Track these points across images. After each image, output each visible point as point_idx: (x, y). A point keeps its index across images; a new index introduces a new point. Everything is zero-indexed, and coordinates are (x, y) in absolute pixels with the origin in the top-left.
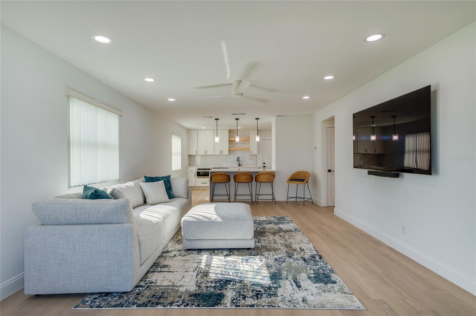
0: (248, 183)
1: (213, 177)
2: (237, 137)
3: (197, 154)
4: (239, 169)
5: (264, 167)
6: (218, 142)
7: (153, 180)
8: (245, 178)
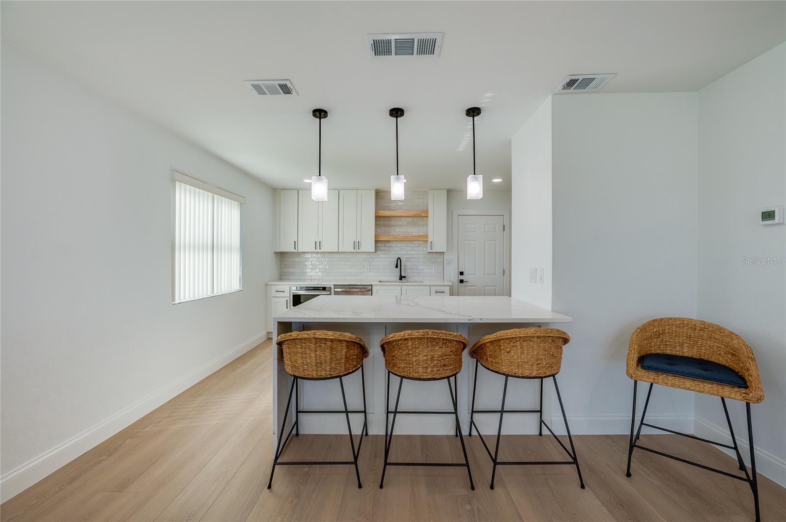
0: (449, 378)
1: (284, 347)
2: (398, 179)
3: (296, 251)
5: (462, 281)
8: (433, 357)
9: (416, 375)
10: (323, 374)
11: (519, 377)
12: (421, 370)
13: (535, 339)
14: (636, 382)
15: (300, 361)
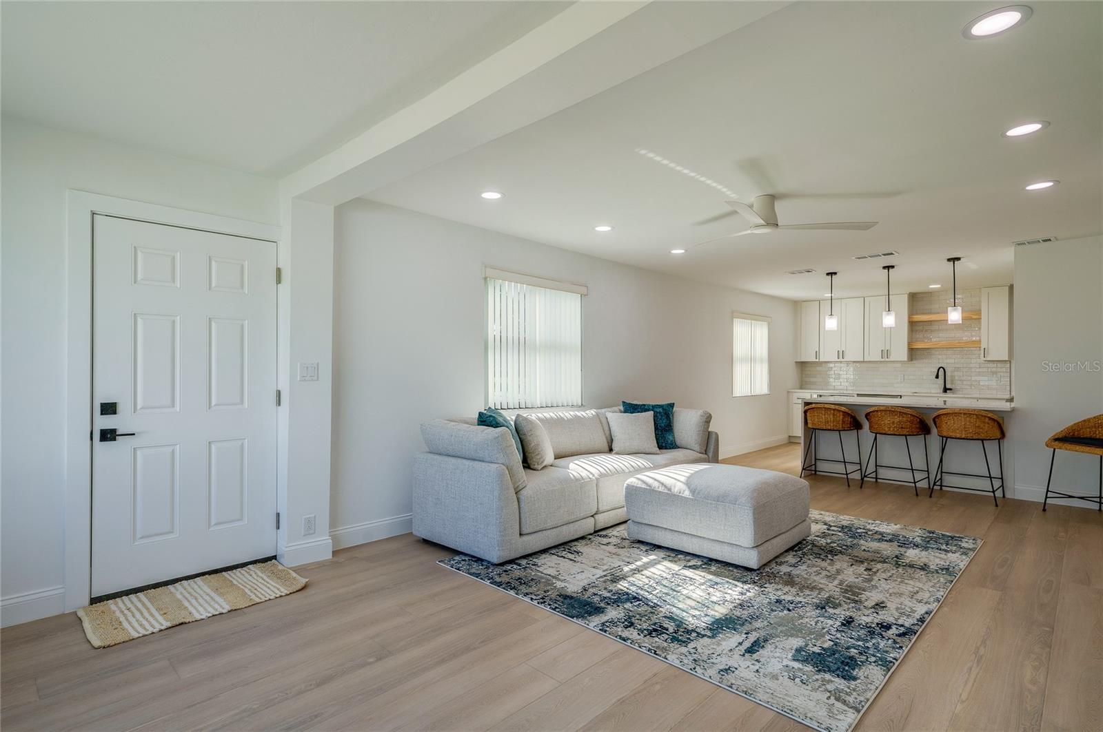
0: (906, 436)
1: (808, 414)
3: (817, 360)
4: (945, 401)
6: (836, 329)
7: (636, 409)
8: (893, 422)
9: (884, 432)
10: (829, 428)
11: (958, 438)
12: (886, 429)
13: (962, 415)
14: (1054, 449)
15: (816, 420)
